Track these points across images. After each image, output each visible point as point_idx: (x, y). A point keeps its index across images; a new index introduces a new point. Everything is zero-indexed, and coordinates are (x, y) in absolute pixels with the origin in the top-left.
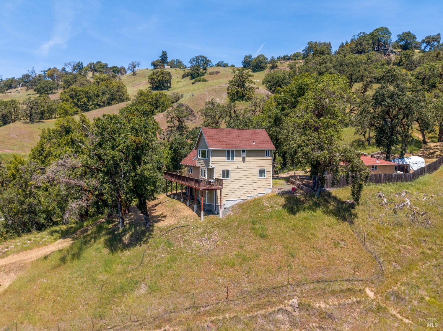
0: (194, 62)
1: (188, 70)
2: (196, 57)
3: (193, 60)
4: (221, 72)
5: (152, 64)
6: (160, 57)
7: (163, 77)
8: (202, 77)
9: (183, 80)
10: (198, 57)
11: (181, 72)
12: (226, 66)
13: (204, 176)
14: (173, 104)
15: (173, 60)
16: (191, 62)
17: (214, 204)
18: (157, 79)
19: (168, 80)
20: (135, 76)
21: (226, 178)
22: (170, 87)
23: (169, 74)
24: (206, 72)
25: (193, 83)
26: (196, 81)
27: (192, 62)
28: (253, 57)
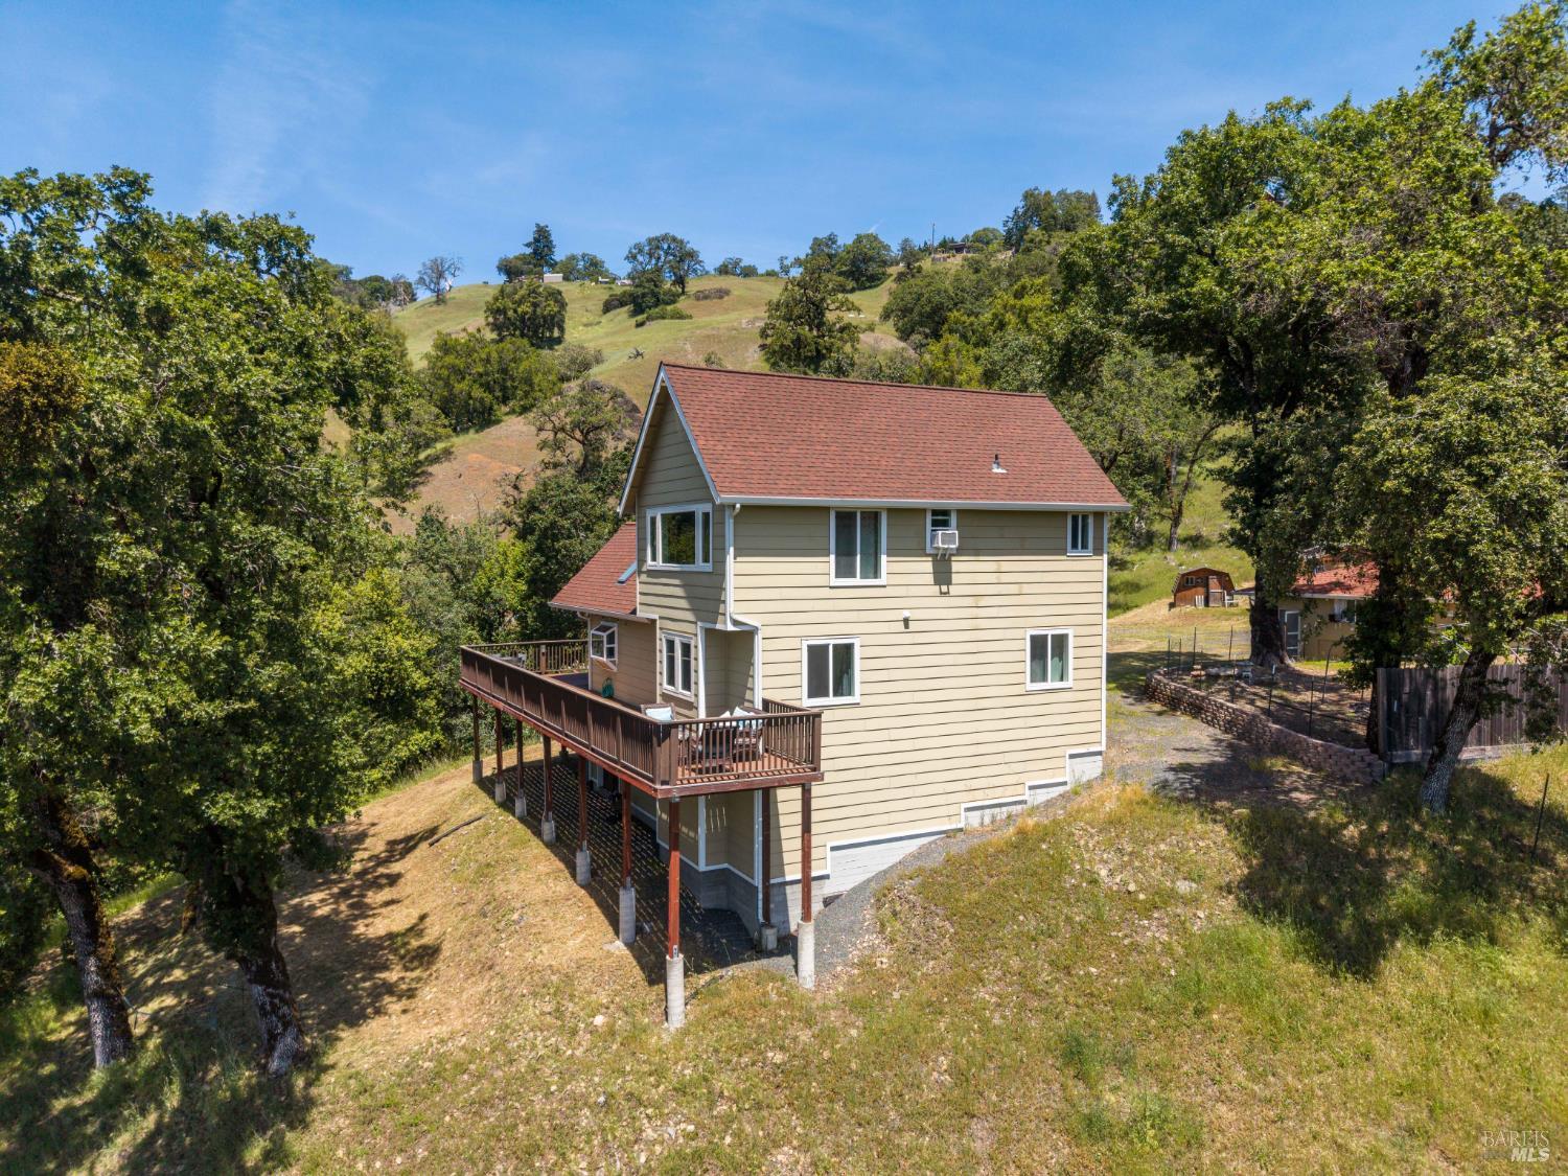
0: (640, 258)
1: (623, 285)
2: (650, 241)
3: (641, 251)
4: (735, 293)
5: (500, 269)
6: (528, 245)
7: (535, 305)
8: (669, 308)
9: (604, 319)
10: (657, 239)
11: (598, 293)
12: (749, 272)
13: (687, 685)
14: (565, 385)
15: (573, 258)
16: (632, 257)
17: (758, 881)
18: (515, 311)
19: (553, 317)
20: (441, 308)
21: (831, 700)
22: (559, 341)
23: (556, 296)
24: (683, 293)
25: (640, 325)
26: (649, 318)
27: (634, 257)
28: (840, 242)
